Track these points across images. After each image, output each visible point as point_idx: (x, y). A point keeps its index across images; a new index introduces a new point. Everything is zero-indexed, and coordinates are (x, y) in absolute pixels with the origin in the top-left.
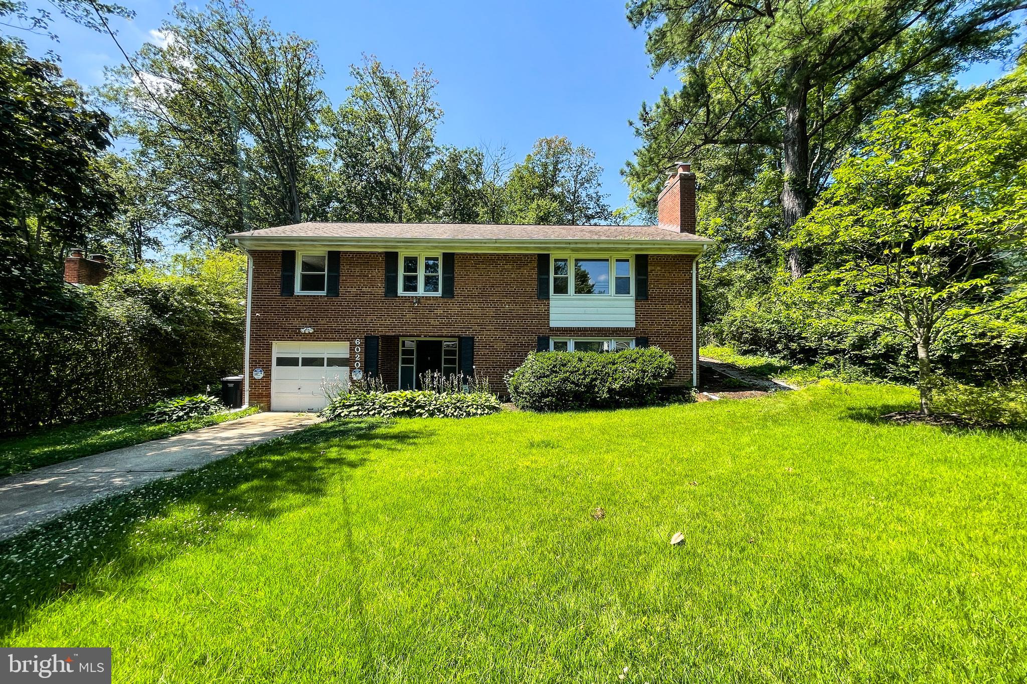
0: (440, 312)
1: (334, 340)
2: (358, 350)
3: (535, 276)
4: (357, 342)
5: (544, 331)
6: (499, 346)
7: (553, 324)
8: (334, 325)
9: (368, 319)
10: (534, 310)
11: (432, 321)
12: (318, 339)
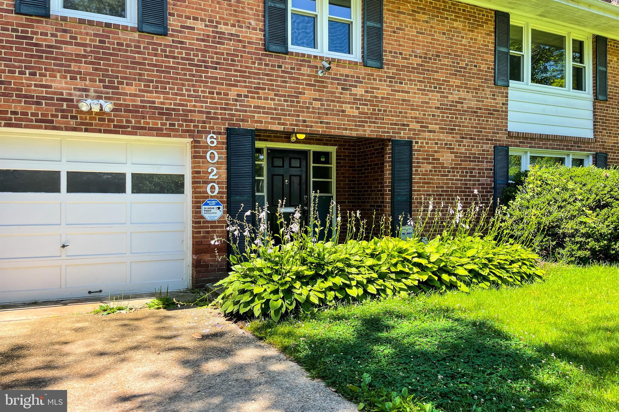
0: (359, 91)
1: (159, 132)
2: (212, 158)
3: (491, 47)
4: (210, 140)
5: (503, 138)
6: (447, 158)
7: (512, 127)
8: (159, 100)
9: (233, 93)
10: (489, 102)
11: (347, 108)
12: (119, 129)
